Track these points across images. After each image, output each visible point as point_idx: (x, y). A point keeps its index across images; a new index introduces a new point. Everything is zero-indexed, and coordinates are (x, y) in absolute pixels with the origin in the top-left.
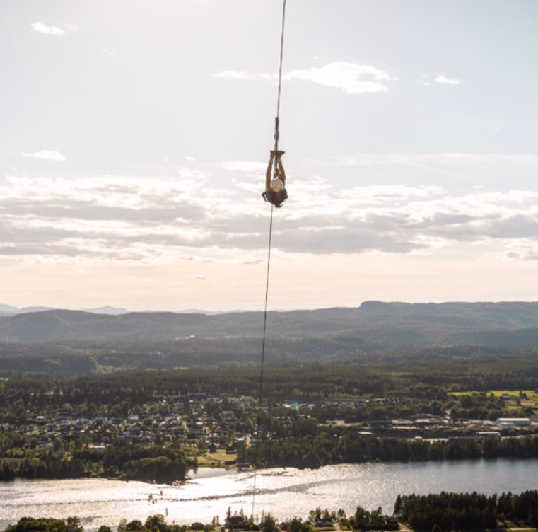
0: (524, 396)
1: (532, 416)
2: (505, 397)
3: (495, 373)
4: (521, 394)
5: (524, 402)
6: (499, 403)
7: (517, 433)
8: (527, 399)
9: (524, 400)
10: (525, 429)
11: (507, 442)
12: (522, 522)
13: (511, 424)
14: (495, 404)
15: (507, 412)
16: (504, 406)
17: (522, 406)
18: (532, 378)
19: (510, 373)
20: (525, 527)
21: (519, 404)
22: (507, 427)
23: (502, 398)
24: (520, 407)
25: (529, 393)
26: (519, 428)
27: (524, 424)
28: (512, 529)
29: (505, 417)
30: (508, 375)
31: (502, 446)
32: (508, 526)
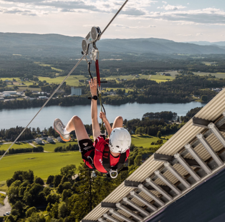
0: (14, 81)
1: (18, 90)
2: (7, 81)
3: (3, 70)
4: (13, 79)
5: (15, 83)
6: (4, 84)
7: (11, 98)
8: (16, 82)
9: (15, 82)
10: (14, 96)
11: (6, 102)
12: (8, 140)
13: (9, 94)
14: (2, 84)
15: (7, 88)
16: (6, 85)
17: (14, 85)
18: (18, 72)
19: (9, 70)
20: (10, 142)
21: (12, 84)
22: (7, 95)
23: (5, 82)
24: (13, 86)
25: (17, 79)
26: (12, 96)
27: (14, 93)
28: (5, 143)
29: (7, 91)
30: (8, 71)
31: (4, 104)
32: (3, 142)
